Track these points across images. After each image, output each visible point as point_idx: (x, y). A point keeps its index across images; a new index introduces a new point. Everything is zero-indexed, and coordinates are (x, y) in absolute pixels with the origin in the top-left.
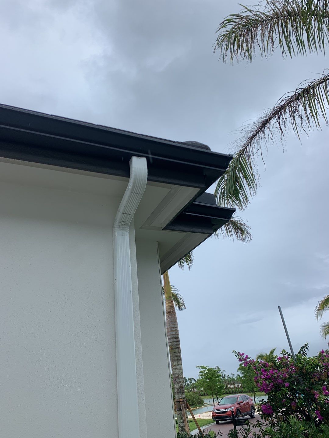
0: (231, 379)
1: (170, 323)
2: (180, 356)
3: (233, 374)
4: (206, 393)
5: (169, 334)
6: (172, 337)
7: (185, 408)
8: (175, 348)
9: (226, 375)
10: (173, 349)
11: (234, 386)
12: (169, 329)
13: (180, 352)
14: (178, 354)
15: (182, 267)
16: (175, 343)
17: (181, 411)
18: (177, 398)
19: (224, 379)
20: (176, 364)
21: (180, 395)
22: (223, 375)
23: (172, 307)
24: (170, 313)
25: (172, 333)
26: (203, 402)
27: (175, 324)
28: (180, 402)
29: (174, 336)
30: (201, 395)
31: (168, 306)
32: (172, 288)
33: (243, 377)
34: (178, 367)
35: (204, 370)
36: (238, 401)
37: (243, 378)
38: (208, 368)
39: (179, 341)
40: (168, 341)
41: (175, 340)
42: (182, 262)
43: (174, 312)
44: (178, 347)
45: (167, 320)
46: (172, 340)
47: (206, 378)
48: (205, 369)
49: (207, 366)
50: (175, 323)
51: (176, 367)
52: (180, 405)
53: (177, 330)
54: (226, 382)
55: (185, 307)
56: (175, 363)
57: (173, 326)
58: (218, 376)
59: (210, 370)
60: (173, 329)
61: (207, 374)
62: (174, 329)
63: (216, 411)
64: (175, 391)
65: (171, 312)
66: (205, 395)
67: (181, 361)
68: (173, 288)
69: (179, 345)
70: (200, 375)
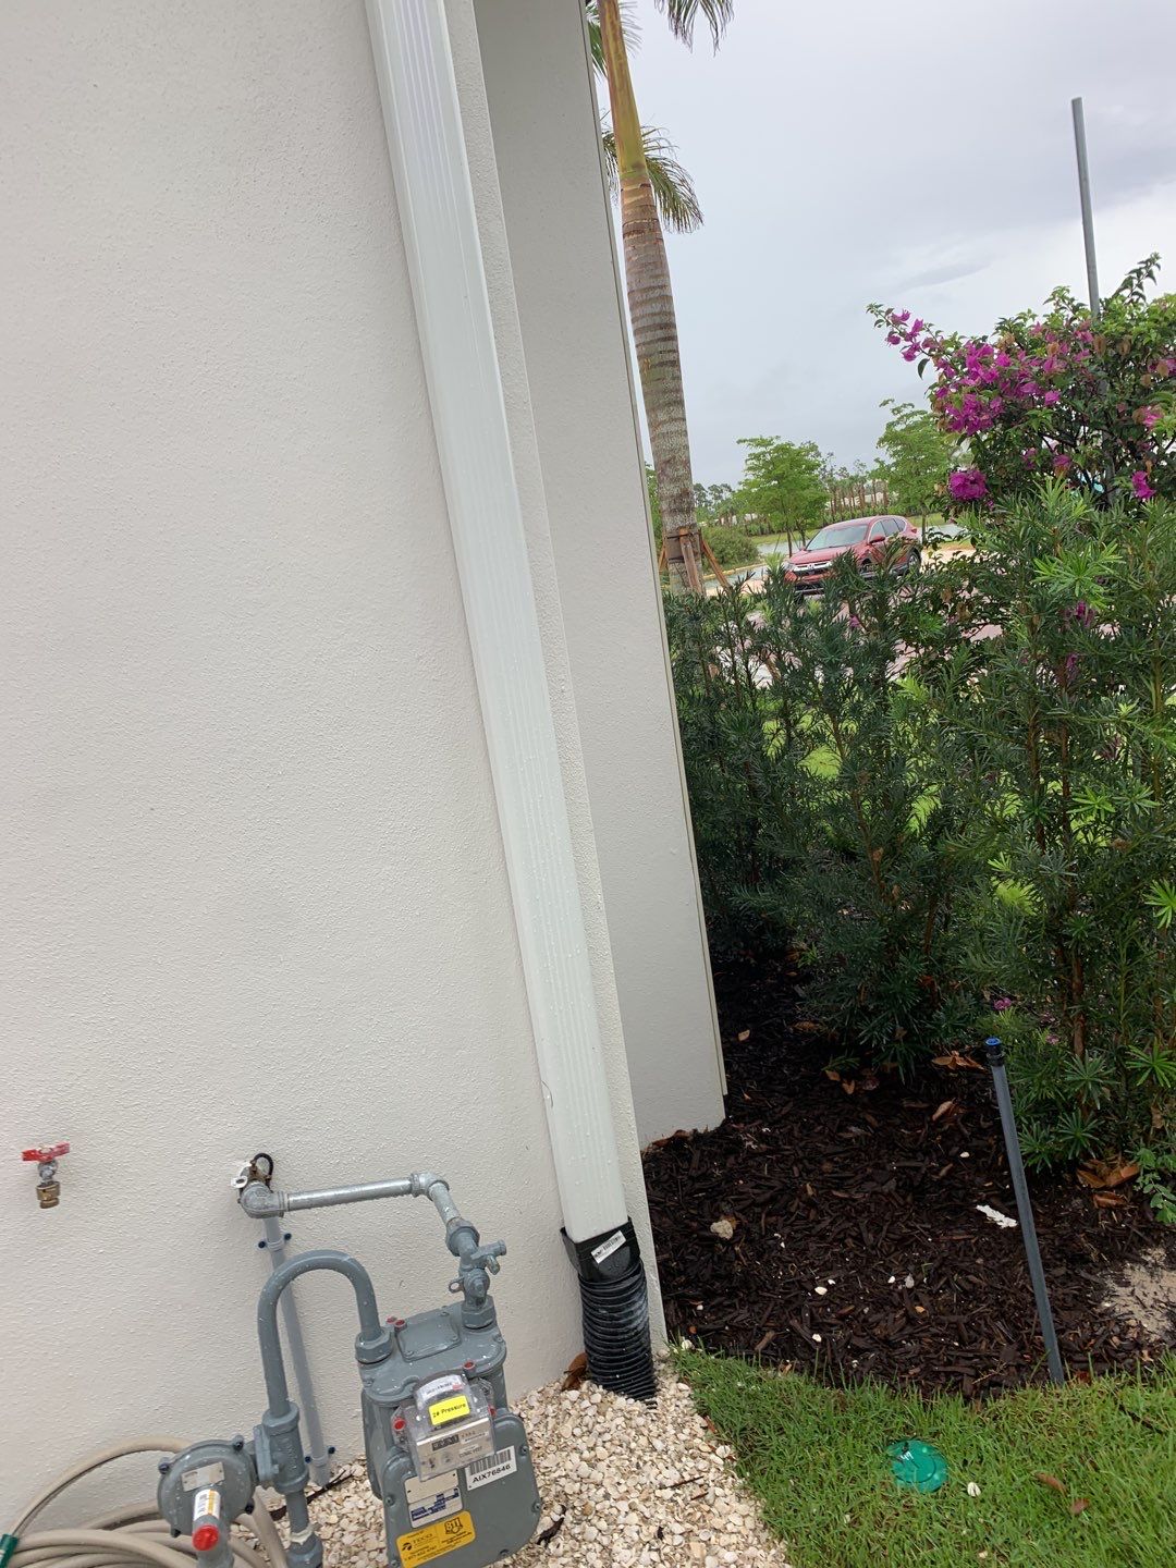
0: (852, 478)
1: (639, 272)
2: (679, 390)
3: (861, 465)
4: (765, 526)
5: (638, 312)
6: (650, 322)
7: (695, 554)
8: (662, 364)
9: (837, 470)
10: (654, 366)
11: (862, 501)
12: (638, 297)
13: (679, 378)
14: (671, 385)
15: (684, 34)
16: (661, 346)
17: (682, 564)
18: (669, 528)
19: (829, 481)
20: (666, 417)
21: (679, 519)
22: (828, 469)
23: (647, 208)
24: (638, 232)
25: (648, 310)
26: (756, 553)
27: (657, 276)
28: (678, 537)
29: (657, 320)
30: (749, 533)
31: (630, 205)
32: (646, 137)
33: (896, 464)
34: (673, 427)
35: (763, 449)
36: (871, 537)
37: (893, 469)
38: (777, 443)
39: (673, 338)
40: (636, 339)
41: (660, 333)
42: (687, 10)
43: (654, 226)
44: (671, 358)
45: (628, 259)
46: (649, 336)
47: (769, 477)
48: (766, 446)
49: (774, 436)
50: (658, 272)
51: (664, 429)
52: (680, 547)
53: (668, 299)
54: (834, 490)
55: (699, 216)
56: (662, 416)
57: (653, 283)
58: (811, 468)
59: (783, 449)
60: (651, 295)
61: (772, 462)
62: (657, 292)
63: (797, 569)
64: (664, 506)
65: (643, 232)
66: (762, 534)
67: (683, 406)
68: (651, 136)
69: (676, 351)
70: (750, 469)
